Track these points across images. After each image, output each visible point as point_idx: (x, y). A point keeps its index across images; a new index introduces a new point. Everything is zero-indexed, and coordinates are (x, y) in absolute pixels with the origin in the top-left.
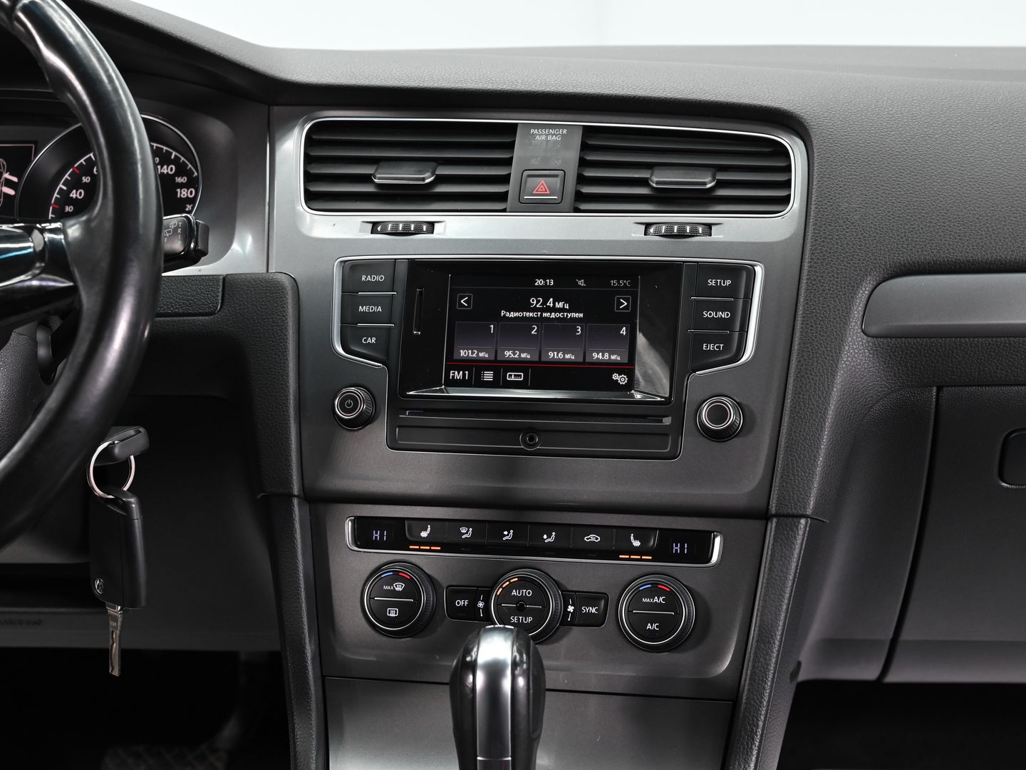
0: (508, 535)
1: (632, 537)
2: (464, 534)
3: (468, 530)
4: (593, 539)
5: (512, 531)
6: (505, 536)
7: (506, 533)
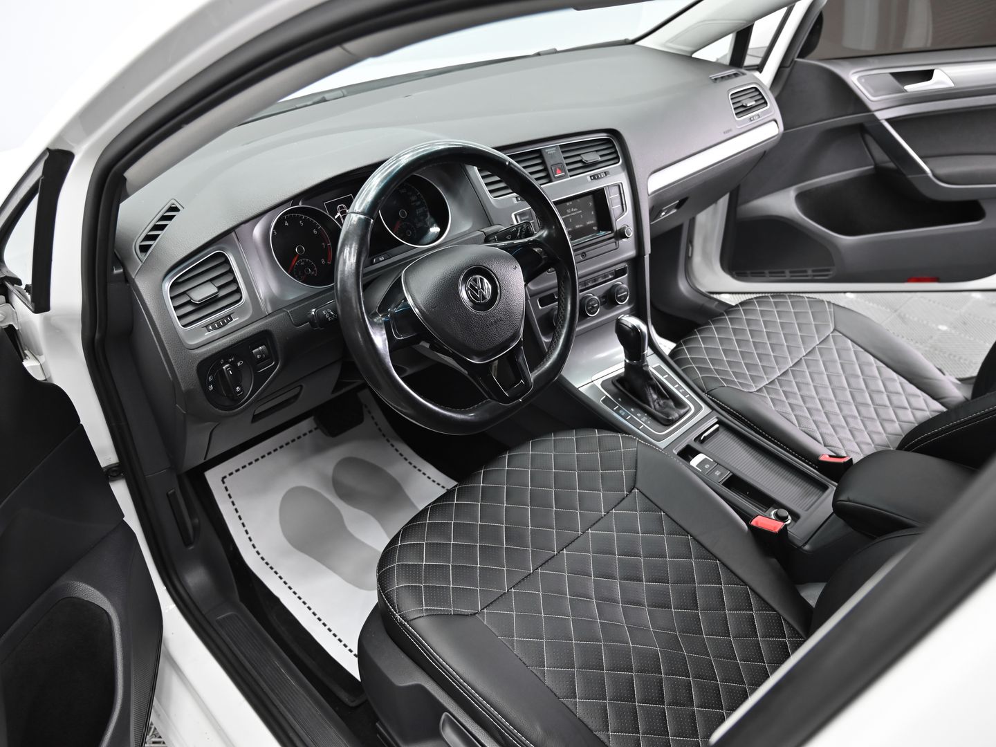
1: (610, 275)
4: (600, 280)
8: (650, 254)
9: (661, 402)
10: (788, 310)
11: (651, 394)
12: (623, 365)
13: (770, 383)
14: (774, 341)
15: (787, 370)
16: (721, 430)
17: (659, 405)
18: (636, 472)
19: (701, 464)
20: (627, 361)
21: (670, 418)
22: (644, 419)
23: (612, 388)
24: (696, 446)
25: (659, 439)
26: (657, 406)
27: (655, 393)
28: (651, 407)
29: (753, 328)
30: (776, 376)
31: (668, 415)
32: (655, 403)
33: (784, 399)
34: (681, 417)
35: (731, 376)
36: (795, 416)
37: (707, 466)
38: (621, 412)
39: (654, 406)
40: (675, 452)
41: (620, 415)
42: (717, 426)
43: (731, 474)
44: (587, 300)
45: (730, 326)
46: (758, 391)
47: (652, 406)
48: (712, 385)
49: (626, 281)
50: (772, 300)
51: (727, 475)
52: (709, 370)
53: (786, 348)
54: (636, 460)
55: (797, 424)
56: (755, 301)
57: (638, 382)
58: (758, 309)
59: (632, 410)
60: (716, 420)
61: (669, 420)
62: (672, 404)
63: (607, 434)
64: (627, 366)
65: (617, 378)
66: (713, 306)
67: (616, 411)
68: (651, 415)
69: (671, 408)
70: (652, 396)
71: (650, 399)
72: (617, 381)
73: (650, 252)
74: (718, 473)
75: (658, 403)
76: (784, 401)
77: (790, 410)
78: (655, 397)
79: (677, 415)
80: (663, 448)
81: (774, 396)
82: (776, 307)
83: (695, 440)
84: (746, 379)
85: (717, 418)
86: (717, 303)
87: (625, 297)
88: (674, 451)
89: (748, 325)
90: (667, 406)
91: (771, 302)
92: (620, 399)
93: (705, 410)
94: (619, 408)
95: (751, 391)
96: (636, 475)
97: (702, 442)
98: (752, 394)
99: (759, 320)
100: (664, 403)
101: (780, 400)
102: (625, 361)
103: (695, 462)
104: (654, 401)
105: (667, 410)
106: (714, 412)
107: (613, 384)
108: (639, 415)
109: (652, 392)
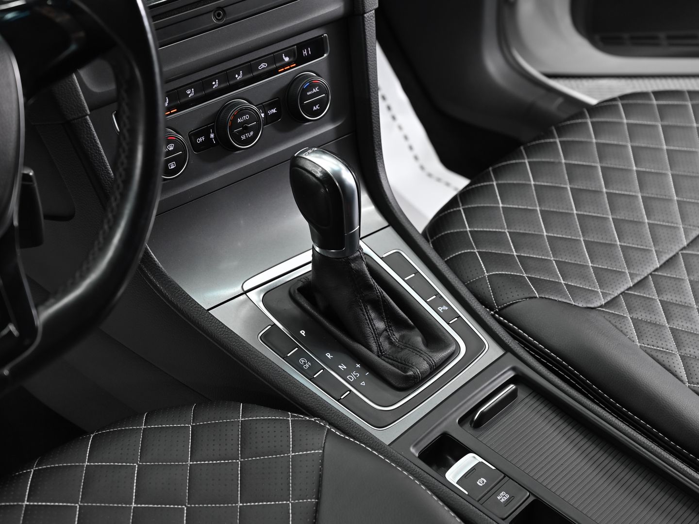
0: (216, 85)
1: (284, 56)
2: (189, 94)
3: (192, 91)
4: (264, 66)
5: (217, 81)
6: (214, 85)
7: (214, 83)
8: (377, 11)
9: (397, 336)
10: (688, 125)
11: (371, 320)
12: (308, 256)
13: (637, 285)
14: (652, 192)
15: (675, 256)
16: (521, 395)
17: (391, 343)
18: (317, 505)
19: (468, 478)
20: (317, 249)
21: (411, 373)
22: (352, 377)
23: (289, 306)
24: (463, 435)
25: (381, 422)
26: (386, 345)
27: (382, 319)
28: (370, 349)
29: (611, 163)
30: (650, 270)
31: (405, 365)
32: (381, 339)
33: (663, 320)
34: (435, 368)
35: (554, 274)
36: (683, 358)
37: (481, 482)
38: (302, 361)
39: (379, 346)
40: (414, 451)
41: (300, 368)
42: (512, 387)
43: (532, 499)
44: (233, 112)
45: (563, 161)
46: (607, 304)
47: (375, 348)
48: (510, 295)
49: (324, 69)
50: (655, 102)
51: (523, 499)
52: (505, 260)
53: (676, 207)
54: (321, 477)
55: (685, 378)
56: (620, 103)
57: (342, 296)
58: (625, 121)
59: (329, 356)
60: (511, 374)
61: (408, 378)
62: (418, 339)
63: (264, 416)
64: (317, 261)
65: (300, 284)
66: (553, 106)
67: (290, 361)
68: (368, 366)
69: (415, 349)
70: (373, 326)
71: (369, 331)
72: (301, 290)
73: (377, 6)
74: (503, 497)
75: (388, 338)
76: (662, 326)
77: (672, 345)
78: (380, 325)
79: (425, 366)
80: (388, 443)
81: (641, 315)
82: (662, 118)
83: (462, 421)
84: (585, 278)
85: (514, 369)
86: (560, 100)
87: (322, 103)
88: (412, 450)
89: (601, 158)
90: (406, 344)
91: (652, 105)
92: (303, 333)
93: (492, 352)
94: (300, 354)
95: (592, 306)
96: (317, 511)
97: (478, 425)
98: (593, 314)
99: (625, 146)
100: (402, 337)
101: (655, 324)
102: (313, 248)
103: (455, 473)
104: (378, 335)
105: (405, 353)
106: (509, 354)
107: (292, 296)
108: (342, 367)
109: (373, 315)
